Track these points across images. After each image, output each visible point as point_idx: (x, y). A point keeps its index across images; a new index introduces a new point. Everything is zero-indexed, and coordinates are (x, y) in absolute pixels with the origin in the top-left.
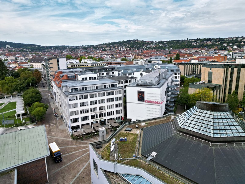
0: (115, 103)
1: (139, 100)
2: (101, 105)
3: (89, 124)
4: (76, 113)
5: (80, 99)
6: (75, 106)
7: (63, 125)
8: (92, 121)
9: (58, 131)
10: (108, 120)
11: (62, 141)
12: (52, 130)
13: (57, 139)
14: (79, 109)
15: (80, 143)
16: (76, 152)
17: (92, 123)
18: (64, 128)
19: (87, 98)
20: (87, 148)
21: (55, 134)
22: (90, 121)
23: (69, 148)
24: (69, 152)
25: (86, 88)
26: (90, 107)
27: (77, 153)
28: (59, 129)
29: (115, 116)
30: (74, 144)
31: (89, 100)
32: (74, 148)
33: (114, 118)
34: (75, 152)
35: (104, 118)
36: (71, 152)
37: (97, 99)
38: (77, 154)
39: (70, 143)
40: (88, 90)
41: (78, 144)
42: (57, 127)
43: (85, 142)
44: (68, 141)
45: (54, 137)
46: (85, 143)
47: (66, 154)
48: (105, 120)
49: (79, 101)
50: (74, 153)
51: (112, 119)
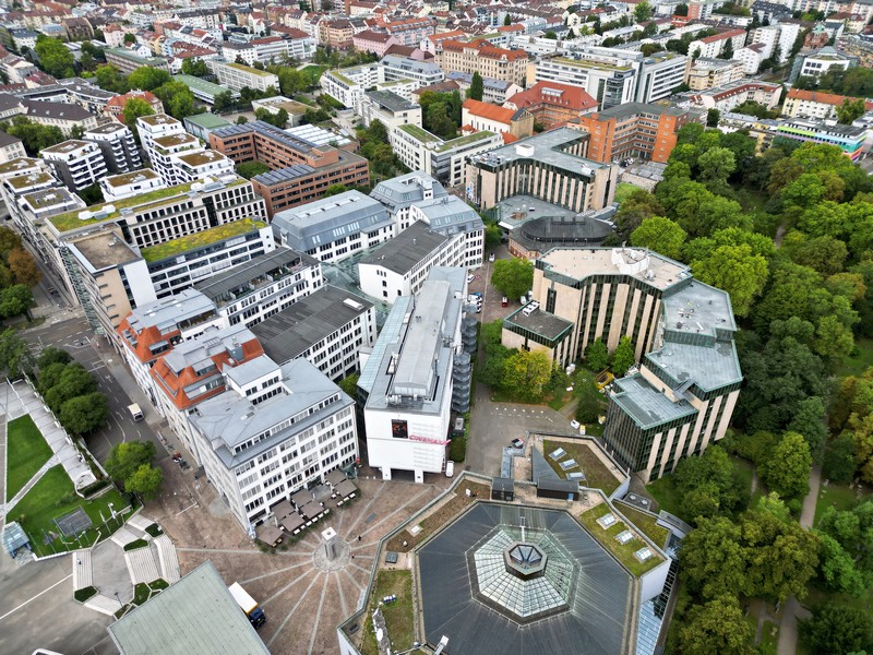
0: (338, 436)
1: (395, 435)
2: (306, 455)
3: (285, 498)
4: (254, 491)
5: (260, 462)
6: (251, 479)
7: (216, 500)
8: (292, 489)
9: (214, 524)
10: (325, 474)
11: (240, 561)
12: (197, 525)
13: (225, 555)
14: (262, 480)
15: (285, 561)
16: (285, 588)
17: (292, 494)
18: (225, 512)
19: (276, 454)
20: (302, 572)
21: (212, 538)
22: (286, 493)
23: (264, 579)
24: (270, 593)
25: (268, 434)
26: (283, 468)
27: (287, 591)
28: (214, 519)
29: (339, 461)
30: (271, 564)
31: (280, 455)
32: (275, 578)
33: (338, 466)
34: (283, 590)
35: (316, 474)
36: (274, 590)
37: (297, 447)
38: (290, 596)
39: (262, 565)
40: (275, 435)
41: (280, 565)
42: (205, 510)
43: (293, 553)
44: (254, 560)
45: (214, 548)
46: (295, 559)
47: (266, 598)
48: (319, 478)
49: (258, 467)
50: (283, 595)
51: (333, 469)
